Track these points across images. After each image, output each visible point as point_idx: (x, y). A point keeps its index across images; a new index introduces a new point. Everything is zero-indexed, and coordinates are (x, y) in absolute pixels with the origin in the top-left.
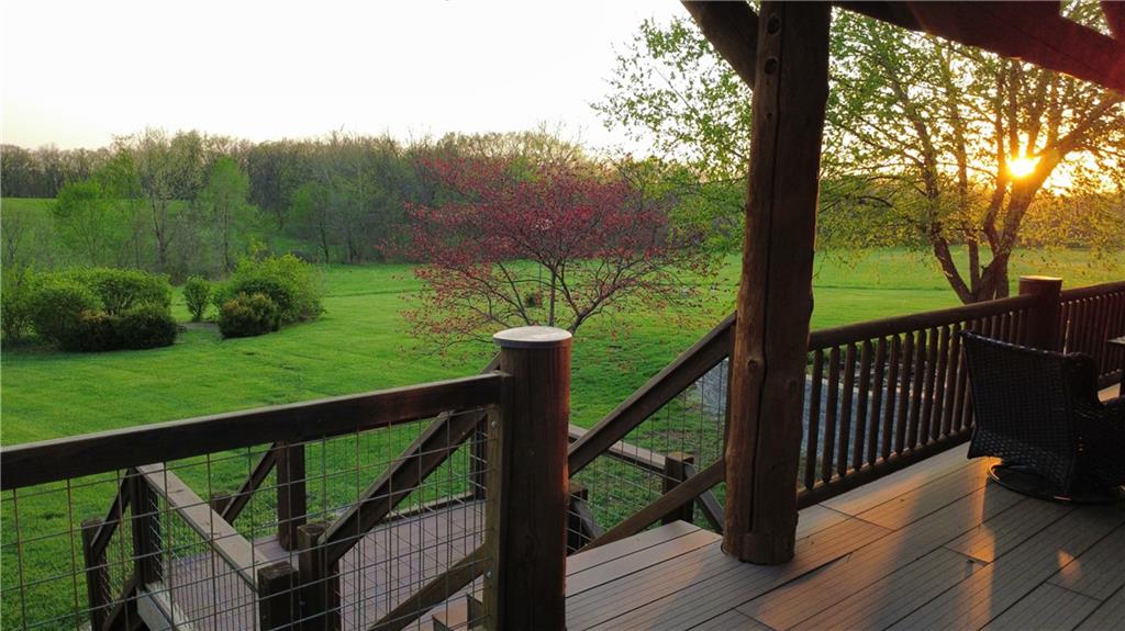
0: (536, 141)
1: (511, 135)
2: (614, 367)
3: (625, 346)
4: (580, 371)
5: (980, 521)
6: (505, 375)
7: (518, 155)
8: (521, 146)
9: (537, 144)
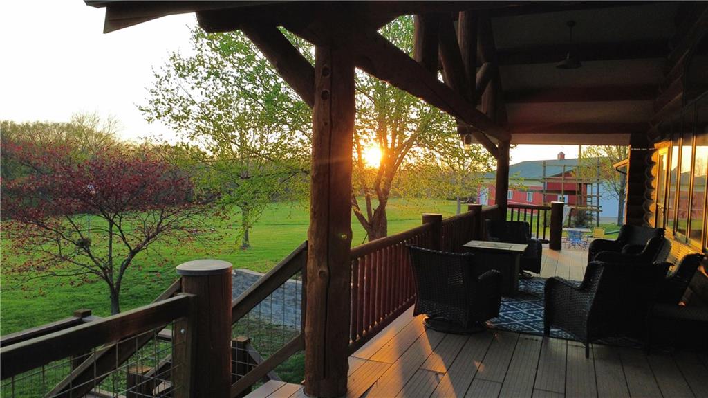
0: (75, 130)
1: (56, 125)
2: (155, 285)
3: (160, 271)
4: (130, 290)
5: (430, 351)
6: (191, 295)
7: (61, 140)
8: (64, 134)
9: (77, 133)
